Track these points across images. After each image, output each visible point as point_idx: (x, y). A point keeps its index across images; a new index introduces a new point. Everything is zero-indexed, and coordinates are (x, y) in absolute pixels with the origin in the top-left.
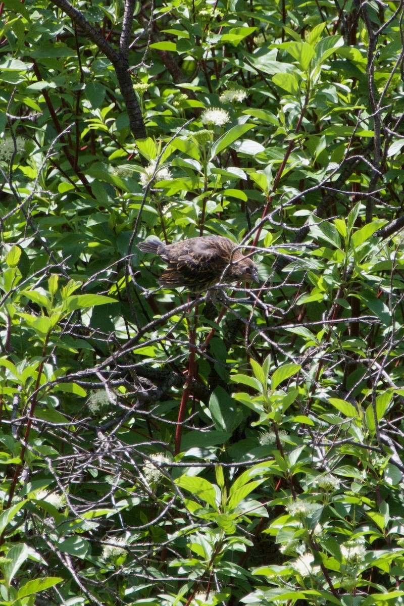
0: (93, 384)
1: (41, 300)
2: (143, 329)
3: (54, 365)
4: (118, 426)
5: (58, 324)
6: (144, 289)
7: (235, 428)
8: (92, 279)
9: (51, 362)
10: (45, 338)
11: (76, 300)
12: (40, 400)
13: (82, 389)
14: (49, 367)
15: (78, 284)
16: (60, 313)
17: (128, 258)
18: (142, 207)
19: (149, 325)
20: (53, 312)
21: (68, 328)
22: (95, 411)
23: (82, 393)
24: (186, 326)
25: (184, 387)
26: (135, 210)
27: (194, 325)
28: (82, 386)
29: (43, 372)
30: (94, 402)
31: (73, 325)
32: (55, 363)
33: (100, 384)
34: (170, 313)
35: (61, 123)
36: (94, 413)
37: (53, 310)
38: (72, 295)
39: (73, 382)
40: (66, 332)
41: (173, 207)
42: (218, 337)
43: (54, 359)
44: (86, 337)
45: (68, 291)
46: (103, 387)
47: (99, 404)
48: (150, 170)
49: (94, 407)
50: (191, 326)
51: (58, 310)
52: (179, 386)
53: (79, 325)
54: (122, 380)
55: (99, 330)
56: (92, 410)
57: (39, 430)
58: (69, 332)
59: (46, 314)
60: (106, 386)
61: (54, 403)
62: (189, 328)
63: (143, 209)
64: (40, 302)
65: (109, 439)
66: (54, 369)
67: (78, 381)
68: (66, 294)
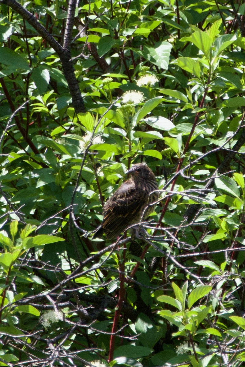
0: (45, 306)
1: (5, 240)
2: (84, 262)
3: (14, 292)
4: (65, 339)
5: (17, 259)
6: (84, 231)
7: (157, 341)
8: (43, 224)
9: (11, 289)
10: (8, 270)
11: (32, 240)
12: (4, 318)
13: (37, 310)
14: (10, 294)
15: (33, 228)
16: (19, 250)
17: (71, 207)
18: (82, 168)
19: (88, 259)
20: (14, 250)
21: (25, 262)
22: (47, 327)
23: (37, 313)
24: (117, 260)
25: (116, 309)
26: (77, 170)
27: (123, 259)
28: (36, 307)
29: (6, 297)
30: (46, 320)
31: (28, 260)
32: (15, 290)
33: (51, 306)
34: (104, 250)
35: (14, 103)
36: (46, 329)
37: (14, 248)
38: (28, 236)
39: (29, 304)
40: (24, 265)
41: (104, 167)
42: (143, 270)
43: (14, 287)
44: (39, 268)
45: (25, 233)
46: (52, 308)
47: (50, 321)
48: (87, 138)
49: (46, 324)
50: (120, 260)
51: (18, 248)
52: (112, 308)
53: (33, 260)
54: (67, 303)
55: (49, 263)
56: (45, 327)
57: (3, 342)
58: (26, 264)
59: (9, 251)
60: (55, 306)
61: (15, 320)
62: (119, 262)
63: (83, 170)
64: (3, 242)
65: (58, 349)
66: (15, 295)
67: (33, 304)
68: (24, 236)
